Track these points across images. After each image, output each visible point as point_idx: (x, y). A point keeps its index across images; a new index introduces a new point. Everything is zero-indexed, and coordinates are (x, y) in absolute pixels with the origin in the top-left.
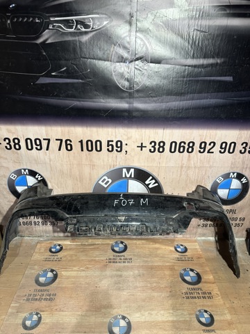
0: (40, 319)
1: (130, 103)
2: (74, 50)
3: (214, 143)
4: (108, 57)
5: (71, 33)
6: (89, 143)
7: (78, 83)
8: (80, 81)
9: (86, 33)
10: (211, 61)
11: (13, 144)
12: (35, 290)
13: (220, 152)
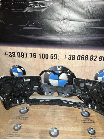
0: (21, 127)
1: (61, 38)
2: (39, 15)
3: (97, 56)
4: (52, 18)
5: (37, 8)
6: (43, 55)
7: (39, 29)
8: (41, 28)
9: (44, 8)
10: (96, 20)
11: (13, 55)
12: (19, 115)
13: (99, 60)
